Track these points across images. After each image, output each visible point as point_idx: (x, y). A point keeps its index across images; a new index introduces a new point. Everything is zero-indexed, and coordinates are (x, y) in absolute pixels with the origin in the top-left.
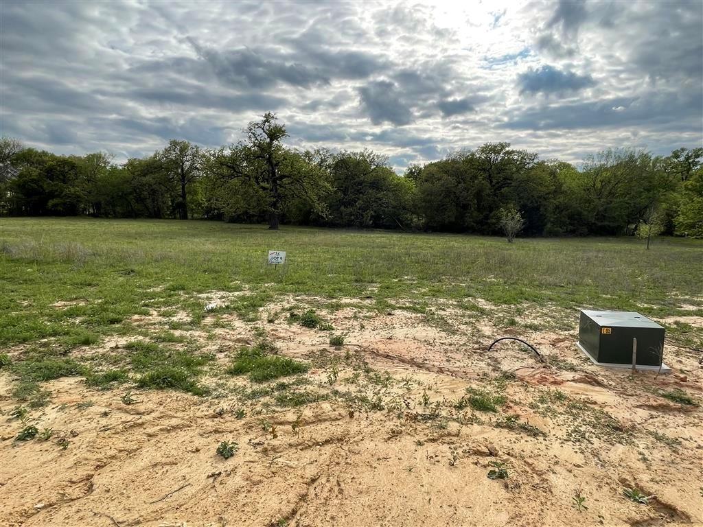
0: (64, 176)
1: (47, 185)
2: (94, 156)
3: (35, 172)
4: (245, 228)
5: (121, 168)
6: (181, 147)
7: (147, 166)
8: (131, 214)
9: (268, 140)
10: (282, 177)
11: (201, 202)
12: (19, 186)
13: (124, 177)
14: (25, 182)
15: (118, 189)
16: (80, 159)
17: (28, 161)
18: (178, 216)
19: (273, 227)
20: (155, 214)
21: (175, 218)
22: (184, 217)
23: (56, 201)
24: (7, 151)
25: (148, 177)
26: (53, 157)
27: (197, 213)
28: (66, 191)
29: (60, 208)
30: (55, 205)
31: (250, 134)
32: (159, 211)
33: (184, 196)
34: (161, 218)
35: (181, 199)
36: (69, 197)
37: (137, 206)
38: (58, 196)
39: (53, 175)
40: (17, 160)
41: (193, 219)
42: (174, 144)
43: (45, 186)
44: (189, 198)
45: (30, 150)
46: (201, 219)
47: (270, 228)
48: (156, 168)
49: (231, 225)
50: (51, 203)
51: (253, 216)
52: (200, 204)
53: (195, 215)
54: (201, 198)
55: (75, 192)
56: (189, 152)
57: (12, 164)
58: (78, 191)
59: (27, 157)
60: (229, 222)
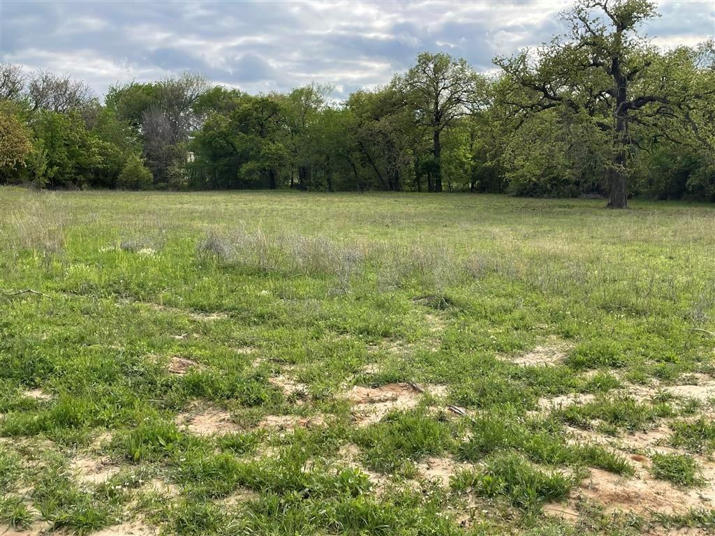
0: (262, 126)
1: (241, 142)
2: (301, 92)
3: (225, 121)
4: (560, 207)
5: (341, 108)
6: (435, 65)
7: (381, 101)
8: (354, 185)
9: (615, 29)
10: (641, 101)
11: (464, 160)
12: (204, 143)
13: (348, 122)
14: (213, 137)
15: (338, 142)
16: (282, 97)
17: (215, 106)
18: (425, 186)
19: (616, 204)
20: (391, 184)
21: (420, 190)
22: (435, 188)
23: (250, 165)
24: (190, 93)
25: (383, 120)
26: (247, 99)
27: (456, 180)
28: (265, 150)
29: (256, 177)
30: (250, 172)
31: (578, 20)
32: (397, 179)
33: (436, 151)
34: (398, 190)
35: (432, 157)
36: (268, 158)
37: (364, 172)
38: (253, 158)
39: (247, 125)
40: (201, 105)
41: (451, 191)
42: (425, 59)
43: (237, 143)
44: (445, 154)
45: (218, 90)
46: (464, 191)
47: (611, 206)
48: (394, 104)
49: (524, 201)
50: (245, 168)
51: (567, 182)
52: (462, 164)
53: (454, 185)
54: (465, 154)
55: (277, 150)
56: (449, 73)
57: (195, 111)
58: (281, 149)
59: (214, 100)
60: (517, 196)
